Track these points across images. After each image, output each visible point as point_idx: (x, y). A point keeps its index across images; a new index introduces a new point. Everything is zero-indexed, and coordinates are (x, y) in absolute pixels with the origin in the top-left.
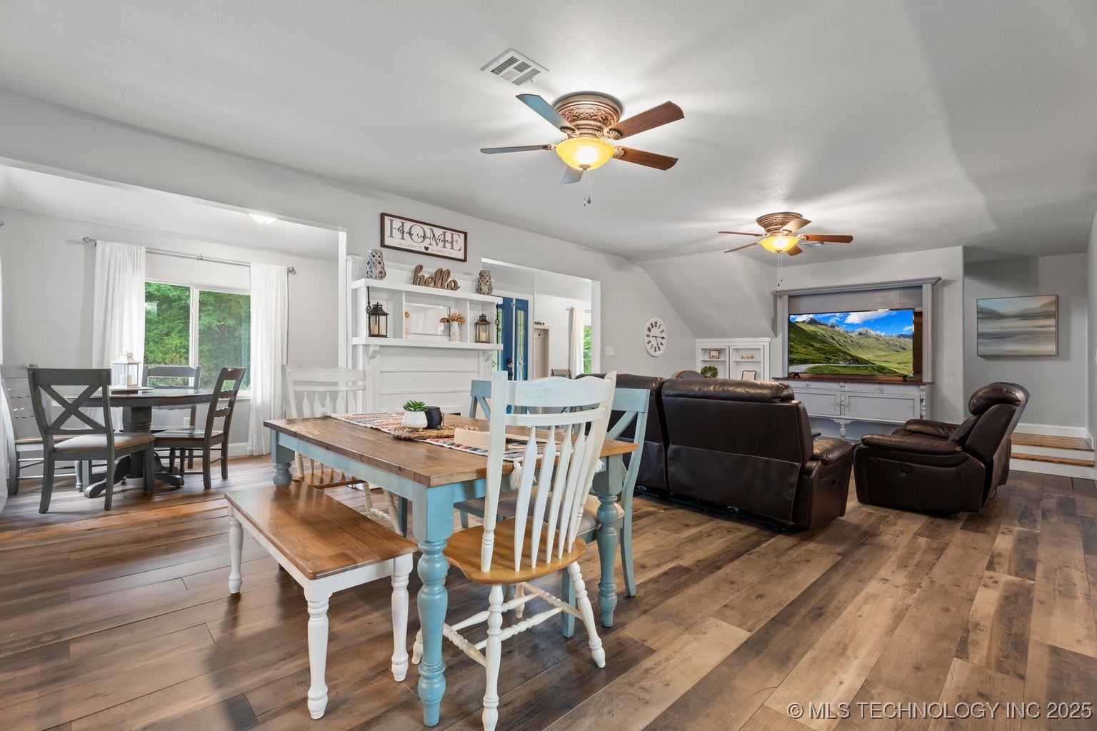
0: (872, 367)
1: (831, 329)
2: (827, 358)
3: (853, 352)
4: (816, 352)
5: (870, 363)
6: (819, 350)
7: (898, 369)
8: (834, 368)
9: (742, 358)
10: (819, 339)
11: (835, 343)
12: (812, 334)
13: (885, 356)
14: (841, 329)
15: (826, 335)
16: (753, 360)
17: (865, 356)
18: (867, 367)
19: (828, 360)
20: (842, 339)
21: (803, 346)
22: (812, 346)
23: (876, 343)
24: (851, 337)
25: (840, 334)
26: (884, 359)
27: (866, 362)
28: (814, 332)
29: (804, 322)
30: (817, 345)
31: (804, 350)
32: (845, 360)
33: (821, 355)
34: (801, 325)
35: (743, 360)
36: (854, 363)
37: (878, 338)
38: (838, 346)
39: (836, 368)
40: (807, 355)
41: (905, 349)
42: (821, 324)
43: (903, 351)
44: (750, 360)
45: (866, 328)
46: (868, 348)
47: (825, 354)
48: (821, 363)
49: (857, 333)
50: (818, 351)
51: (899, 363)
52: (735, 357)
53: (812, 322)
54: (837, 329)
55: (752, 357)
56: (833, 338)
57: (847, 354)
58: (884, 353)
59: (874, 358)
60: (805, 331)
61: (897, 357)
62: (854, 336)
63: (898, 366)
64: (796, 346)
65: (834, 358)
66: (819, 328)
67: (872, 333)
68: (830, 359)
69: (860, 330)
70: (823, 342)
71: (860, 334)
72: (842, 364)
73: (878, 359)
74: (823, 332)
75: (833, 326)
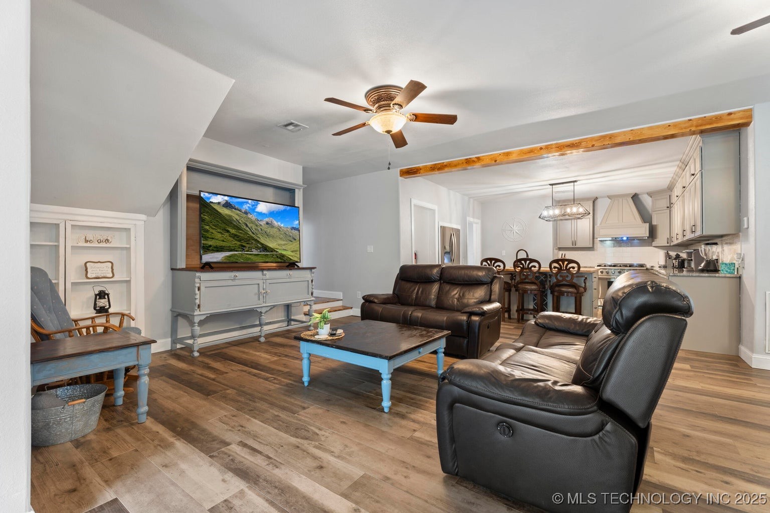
0: (276, 255)
1: (245, 215)
2: (242, 246)
3: (262, 240)
4: (231, 239)
5: (275, 251)
6: (234, 236)
7: (292, 256)
8: (248, 256)
9: (86, 241)
10: (234, 225)
11: (248, 229)
12: (228, 218)
13: (284, 245)
14: (252, 217)
15: (240, 222)
16: (108, 245)
17: (271, 245)
18: (273, 255)
19: (242, 247)
20: (254, 227)
21: (219, 230)
22: (228, 231)
23: (278, 234)
24: (261, 225)
25: (252, 222)
26: (284, 247)
27: (272, 250)
28: (230, 216)
29: (219, 203)
30: (233, 231)
31: (220, 235)
32: (257, 248)
33: (236, 242)
34: (216, 207)
35: (88, 245)
36: (264, 251)
37: (279, 229)
38: (250, 233)
39: (250, 256)
40: (223, 241)
41: (295, 240)
42: (235, 209)
43: (295, 241)
44: (103, 245)
45: (271, 219)
46: (273, 237)
47: (240, 241)
48: (237, 251)
49: (265, 223)
50: (234, 238)
51: (292, 251)
52: (73, 239)
53: (227, 205)
54: (250, 216)
55: (107, 241)
56: (247, 226)
57: (258, 242)
58: (283, 243)
59: (277, 247)
60: (220, 213)
61: (291, 246)
62: (263, 225)
63: (292, 254)
64: (211, 230)
65: (248, 245)
66: (234, 212)
67: (276, 223)
68: (244, 246)
69: (267, 219)
70: (238, 228)
71: (267, 223)
72: (255, 252)
73: (280, 248)
74: (238, 218)
75: (246, 213)
